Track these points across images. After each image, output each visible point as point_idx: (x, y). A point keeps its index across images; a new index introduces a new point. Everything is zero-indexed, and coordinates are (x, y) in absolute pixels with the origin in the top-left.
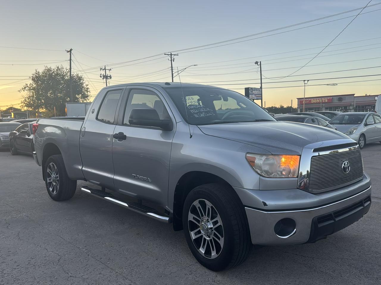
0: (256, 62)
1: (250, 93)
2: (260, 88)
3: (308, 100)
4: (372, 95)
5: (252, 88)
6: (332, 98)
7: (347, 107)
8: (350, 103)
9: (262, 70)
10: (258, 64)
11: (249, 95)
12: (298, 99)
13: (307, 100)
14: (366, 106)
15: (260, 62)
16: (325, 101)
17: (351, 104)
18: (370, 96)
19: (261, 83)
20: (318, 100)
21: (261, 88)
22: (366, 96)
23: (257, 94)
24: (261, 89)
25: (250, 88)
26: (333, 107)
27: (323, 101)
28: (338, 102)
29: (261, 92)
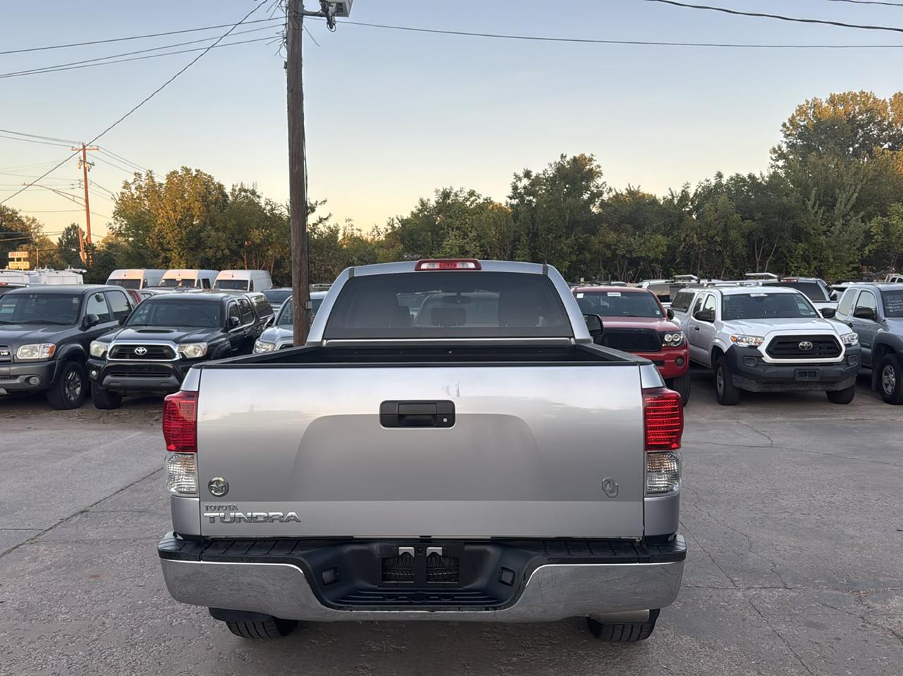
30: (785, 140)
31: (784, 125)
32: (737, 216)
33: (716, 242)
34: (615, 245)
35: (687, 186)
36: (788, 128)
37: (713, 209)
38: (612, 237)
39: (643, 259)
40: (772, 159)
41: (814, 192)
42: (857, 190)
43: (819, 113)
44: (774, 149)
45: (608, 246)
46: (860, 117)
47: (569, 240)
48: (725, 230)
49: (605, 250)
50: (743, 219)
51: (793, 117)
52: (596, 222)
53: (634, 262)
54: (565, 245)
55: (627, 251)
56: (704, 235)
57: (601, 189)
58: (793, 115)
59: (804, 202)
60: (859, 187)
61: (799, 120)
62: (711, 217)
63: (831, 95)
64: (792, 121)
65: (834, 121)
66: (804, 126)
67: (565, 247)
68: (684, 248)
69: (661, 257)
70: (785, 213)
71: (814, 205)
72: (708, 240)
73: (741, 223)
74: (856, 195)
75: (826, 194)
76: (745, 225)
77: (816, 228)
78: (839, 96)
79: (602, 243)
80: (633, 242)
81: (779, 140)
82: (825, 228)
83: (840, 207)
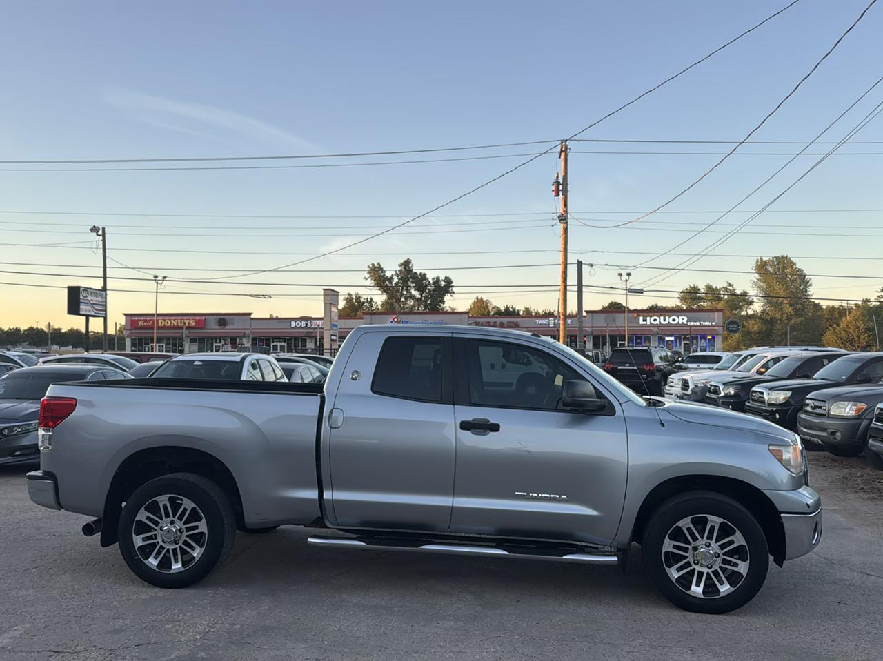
0: (94, 227)
1: (81, 301)
2: (101, 288)
3: (150, 320)
4: (283, 317)
5: (86, 289)
6: (205, 319)
7: (235, 339)
8: (243, 331)
9: (107, 247)
10: (98, 232)
11: (79, 305)
12: (126, 315)
13: (149, 318)
14: (275, 339)
15: (104, 229)
16: (189, 323)
17: (245, 333)
18: (277, 318)
19: (105, 278)
20: (174, 320)
21: (104, 289)
22: (271, 318)
23: (97, 303)
24: (104, 293)
25: (81, 289)
26: (208, 338)
27: (185, 323)
28: (217, 327)
29: (104, 300)
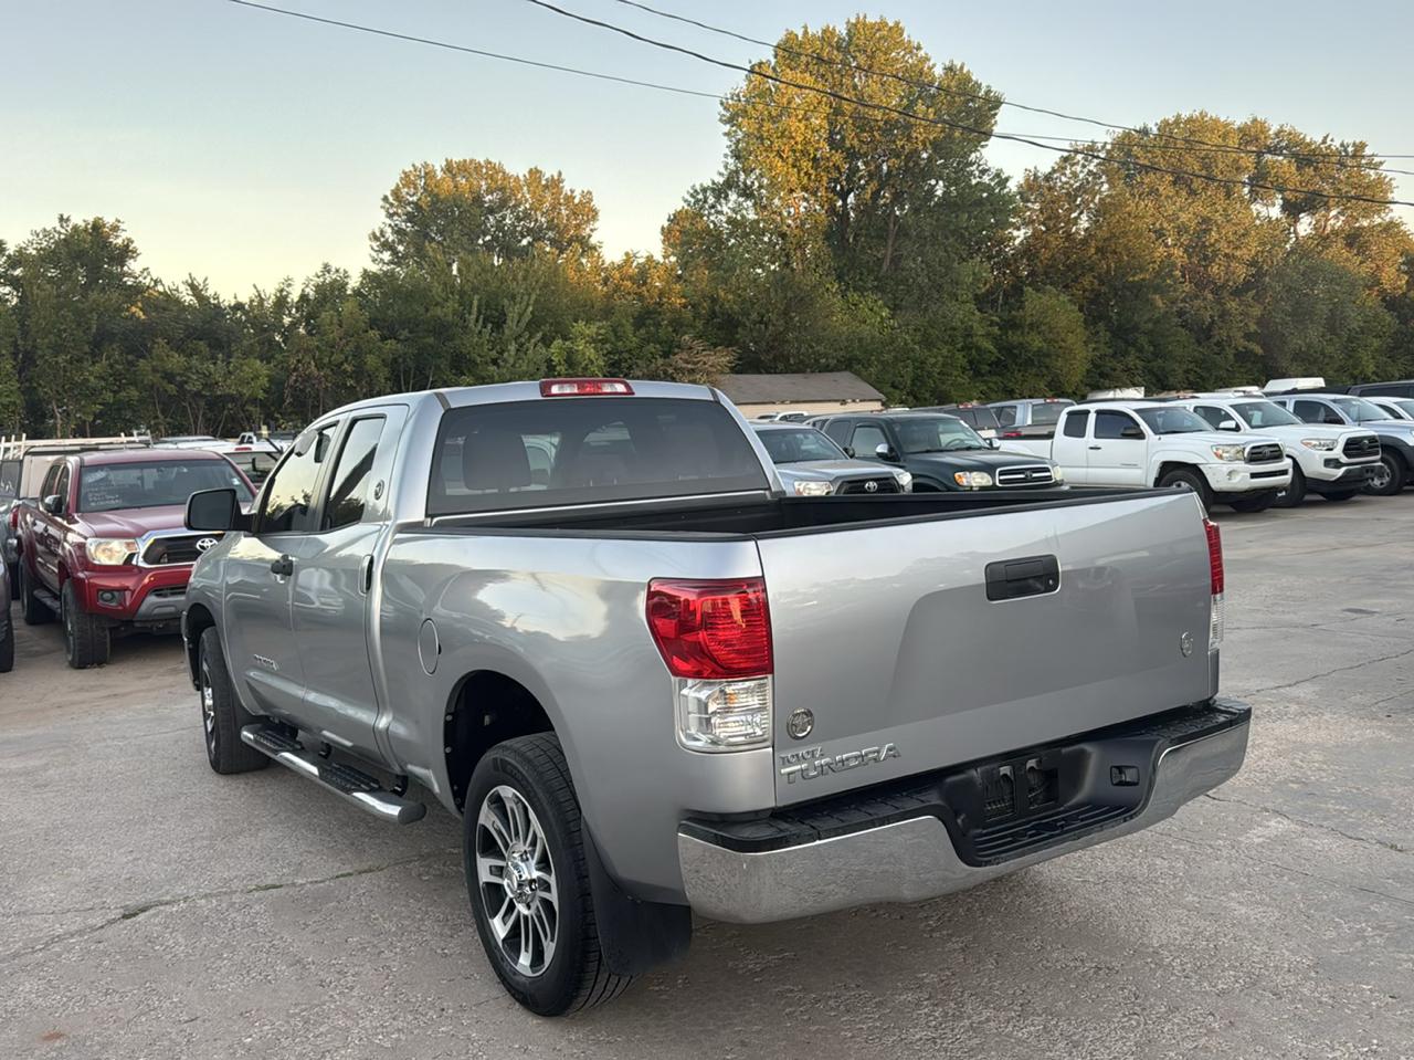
30: (388, 221)
31: (385, 199)
32: (374, 334)
33: (345, 371)
34: (181, 375)
35: (288, 282)
36: (392, 205)
37: (335, 321)
38: (176, 361)
39: (232, 398)
40: (372, 248)
41: (475, 303)
42: (532, 302)
43: (436, 186)
44: (374, 234)
45: (169, 377)
46: (490, 197)
47: (97, 367)
48: (358, 353)
49: (165, 383)
50: (384, 338)
51: (398, 188)
52: (145, 336)
53: (216, 403)
54: (91, 373)
55: (205, 385)
56: (326, 360)
57: (140, 279)
58: (398, 185)
59: (462, 317)
60: (533, 297)
61: (407, 193)
62: (335, 334)
63: (447, 160)
64: (396, 193)
65: (456, 201)
66: (416, 204)
67: (92, 379)
68: (296, 381)
69: (261, 395)
70: (441, 330)
71: (477, 321)
72: (332, 370)
73: (380, 344)
74: (531, 308)
75: (488, 306)
76: (388, 346)
77: (483, 354)
78: (458, 164)
79: (158, 371)
80: (212, 370)
81: (379, 220)
82: (494, 354)
83: (511, 327)
